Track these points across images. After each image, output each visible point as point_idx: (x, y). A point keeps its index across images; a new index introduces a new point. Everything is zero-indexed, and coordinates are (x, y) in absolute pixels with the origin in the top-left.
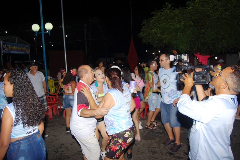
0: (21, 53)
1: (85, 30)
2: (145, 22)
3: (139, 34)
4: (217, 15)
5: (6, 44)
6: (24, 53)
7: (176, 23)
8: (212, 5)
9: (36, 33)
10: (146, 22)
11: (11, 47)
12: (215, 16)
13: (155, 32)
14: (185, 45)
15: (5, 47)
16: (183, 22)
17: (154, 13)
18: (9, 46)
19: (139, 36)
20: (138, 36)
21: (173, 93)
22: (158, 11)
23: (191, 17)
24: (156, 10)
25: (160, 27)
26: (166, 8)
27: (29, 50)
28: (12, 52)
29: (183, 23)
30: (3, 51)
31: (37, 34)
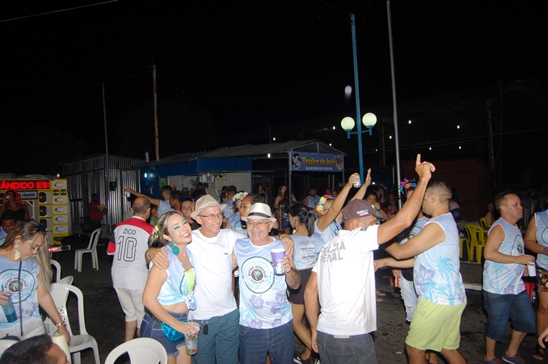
0: (326, 169)
5: (297, 155)
6: (331, 169)
9: (349, 134)
11: (307, 160)
15: (296, 160)
18: (304, 158)
27: (343, 164)
28: (307, 169)
30: (293, 168)
31: (351, 135)
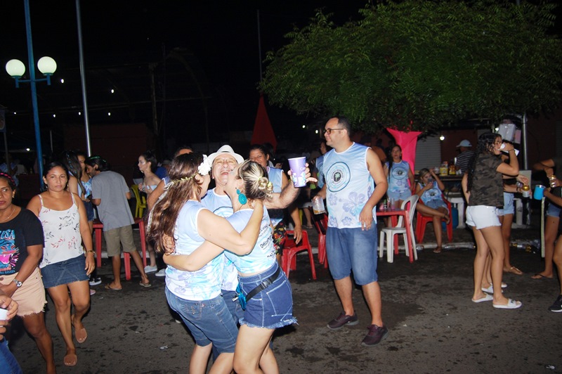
1: (153, 78)
2: (271, 55)
3: (258, 85)
4: (424, 37)
7: (336, 57)
8: (414, 18)
9: (17, 81)
10: (274, 55)
12: (418, 41)
13: (289, 78)
14: (355, 108)
16: (350, 54)
17: (290, 34)
19: (260, 89)
20: (257, 88)
21: (354, 201)
22: (299, 31)
23: (369, 43)
24: (295, 29)
25: (300, 65)
26: (316, 22)
29: (349, 59)
